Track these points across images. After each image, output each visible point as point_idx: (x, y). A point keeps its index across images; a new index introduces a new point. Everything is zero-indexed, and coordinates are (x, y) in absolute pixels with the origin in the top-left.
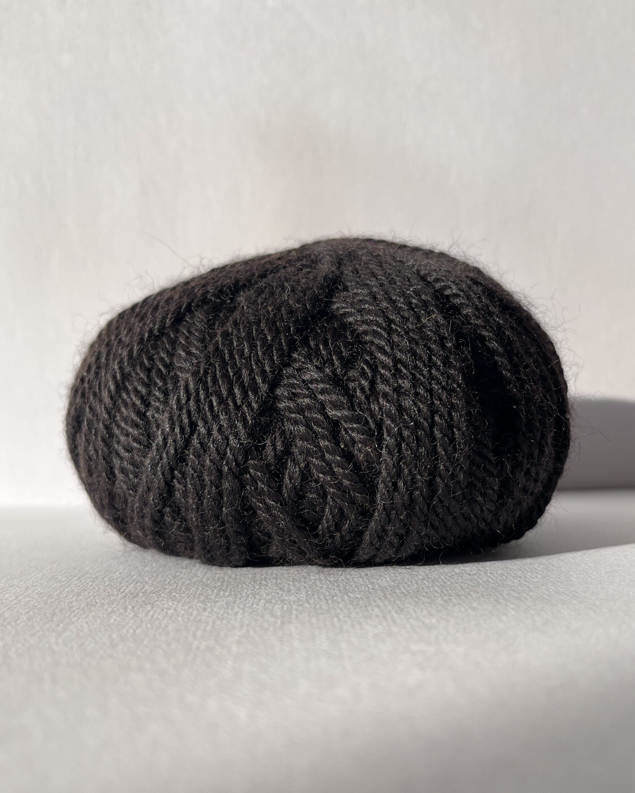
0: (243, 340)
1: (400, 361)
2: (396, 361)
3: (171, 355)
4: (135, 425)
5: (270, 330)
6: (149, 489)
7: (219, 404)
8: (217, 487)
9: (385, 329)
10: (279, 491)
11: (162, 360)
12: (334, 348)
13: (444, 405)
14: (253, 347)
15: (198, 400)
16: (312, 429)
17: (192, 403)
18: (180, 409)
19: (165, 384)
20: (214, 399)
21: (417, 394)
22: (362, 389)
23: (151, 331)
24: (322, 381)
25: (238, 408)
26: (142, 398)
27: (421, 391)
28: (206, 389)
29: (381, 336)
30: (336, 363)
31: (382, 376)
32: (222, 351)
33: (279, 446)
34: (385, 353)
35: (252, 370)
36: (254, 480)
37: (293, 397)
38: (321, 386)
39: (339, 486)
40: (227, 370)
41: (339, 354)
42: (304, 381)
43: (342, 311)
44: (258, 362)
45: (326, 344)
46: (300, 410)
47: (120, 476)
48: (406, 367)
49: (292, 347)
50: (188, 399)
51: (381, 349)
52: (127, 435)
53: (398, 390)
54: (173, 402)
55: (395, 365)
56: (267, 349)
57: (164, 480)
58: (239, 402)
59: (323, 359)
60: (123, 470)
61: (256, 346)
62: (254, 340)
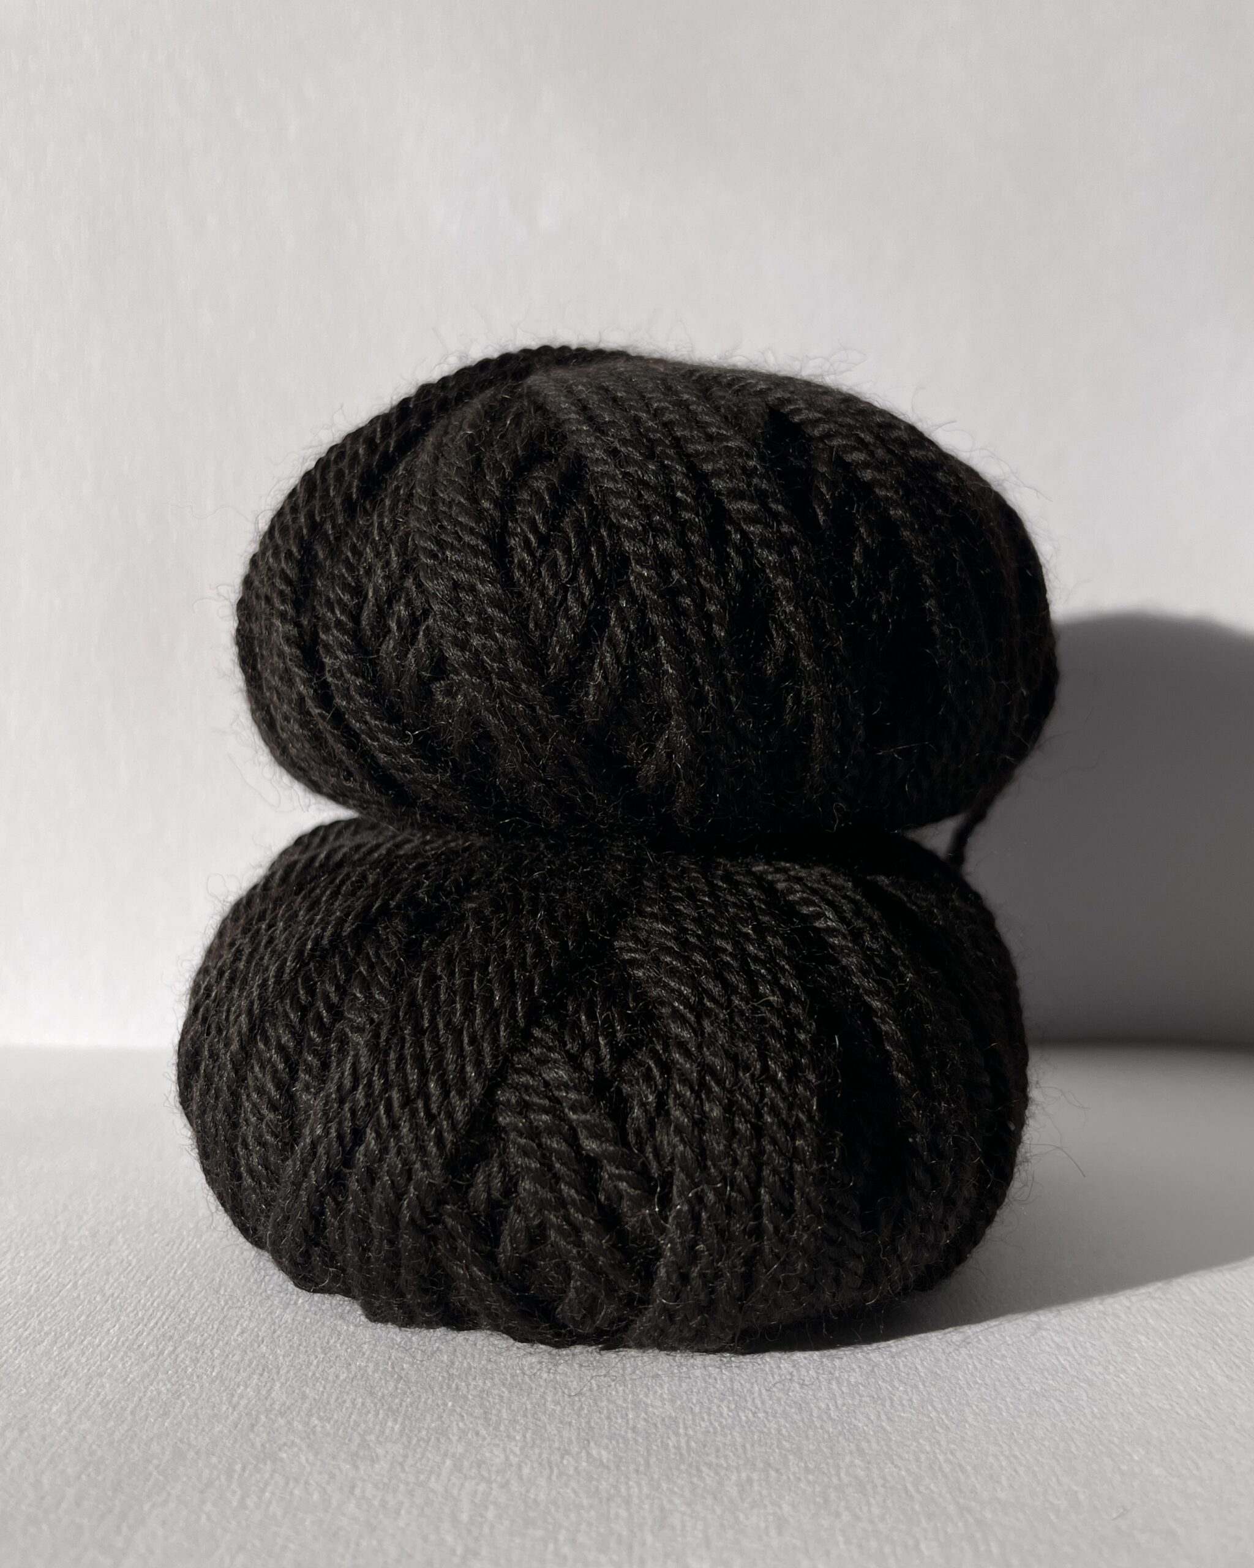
0: (455, 995)
1: (711, 1070)
2: (706, 1069)
3: (342, 991)
4: (274, 1107)
5: (501, 982)
6: (287, 1219)
7: (403, 1106)
8: (391, 1242)
9: (691, 1008)
10: (492, 1257)
11: (326, 997)
12: (603, 1023)
13: (781, 1153)
14: (468, 1012)
15: (368, 1095)
16: (551, 1167)
17: (360, 1094)
18: (341, 1101)
19: (326, 1043)
20: (395, 1095)
21: (734, 1132)
22: (643, 1105)
23: (317, 940)
24: (576, 1088)
25: (431, 1118)
26: (287, 1059)
27: (742, 1126)
28: (384, 1074)
29: (684, 1021)
30: (605, 1051)
31: (678, 1096)
32: (420, 1008)
33: (497, 1183)
34: (687, 1054)
35: (461, 1053)
36: (451, 1236)
37: (524, 1108)
38: (573, 1096)
39: (590, 1263)
40: (422, 1047)
41: (611, 1036)
42: (546, 1084)
43: (627, 956)
44: (473, 1041)
45: (591, 1016)
46: (533, 1133)
47: (248, 1181)
48: (720, 1082)
49: (533, 1017)
50: (354, 1088)
51: (682, 1046)
52: (261, 1118)
53: (701, 1123)
54: (332, 1087)
55: (701, 1079)
56: (490, 1019)
57: (309, 1211)
58: (434, 1108)
59: (583, 1039)
60: (251, 1171)
61: (473, 1010)
62: (471, 998)
